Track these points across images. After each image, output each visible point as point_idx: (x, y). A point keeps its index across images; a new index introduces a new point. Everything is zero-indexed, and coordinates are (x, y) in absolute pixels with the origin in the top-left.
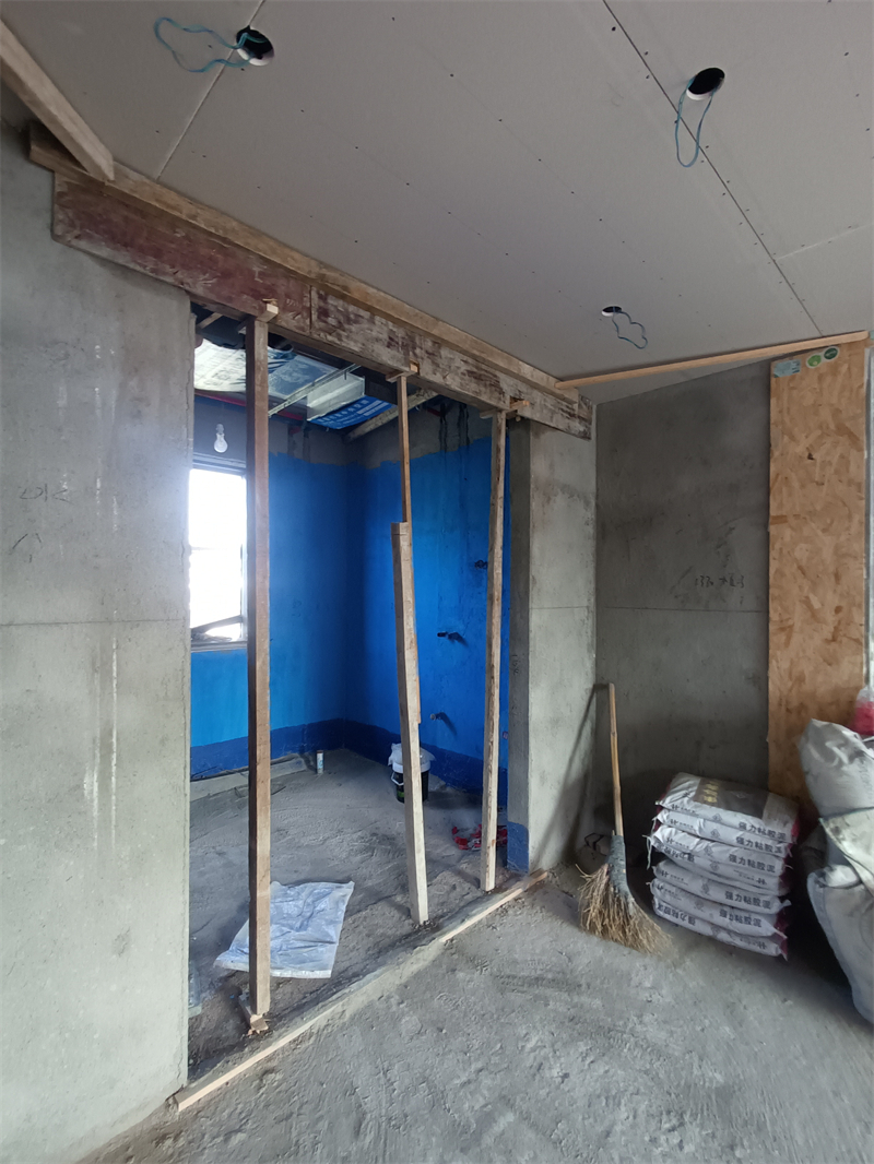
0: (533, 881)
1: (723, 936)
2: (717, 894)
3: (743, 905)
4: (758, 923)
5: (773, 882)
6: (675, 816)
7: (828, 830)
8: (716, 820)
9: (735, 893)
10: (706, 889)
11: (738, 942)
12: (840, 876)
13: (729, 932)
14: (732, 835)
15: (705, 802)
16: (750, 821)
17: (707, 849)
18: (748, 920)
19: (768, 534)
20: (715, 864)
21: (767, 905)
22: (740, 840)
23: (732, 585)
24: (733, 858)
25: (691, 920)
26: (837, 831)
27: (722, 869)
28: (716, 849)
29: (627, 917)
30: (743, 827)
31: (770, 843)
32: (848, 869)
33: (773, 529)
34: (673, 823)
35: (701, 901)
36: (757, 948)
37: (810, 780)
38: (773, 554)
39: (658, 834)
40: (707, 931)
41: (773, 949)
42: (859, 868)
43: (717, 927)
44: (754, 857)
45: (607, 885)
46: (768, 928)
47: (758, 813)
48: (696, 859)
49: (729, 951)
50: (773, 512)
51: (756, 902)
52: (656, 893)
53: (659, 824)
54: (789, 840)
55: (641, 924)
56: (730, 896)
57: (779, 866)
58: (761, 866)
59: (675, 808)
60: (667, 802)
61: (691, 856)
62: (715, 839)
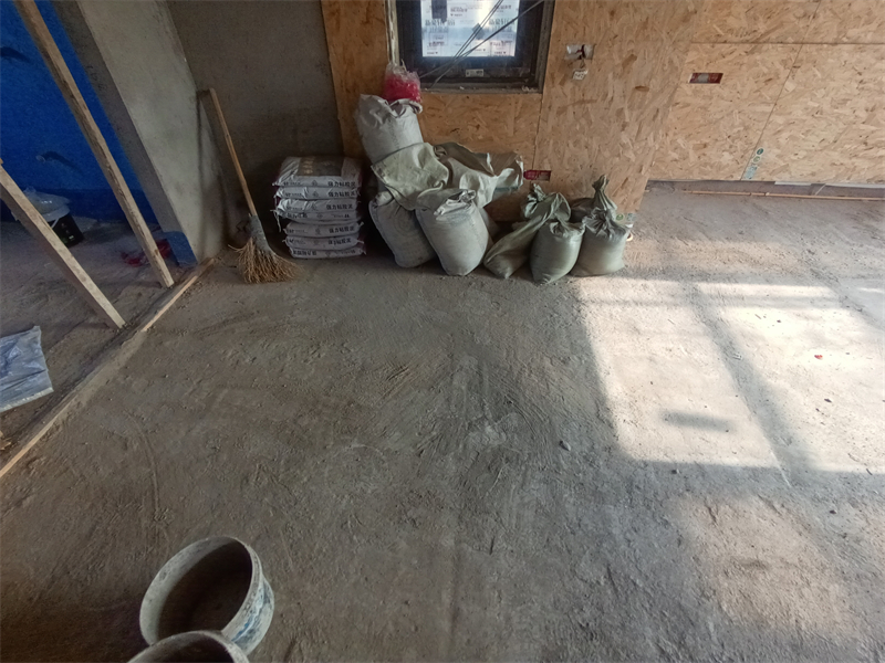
0: (204, 268)
1: (333, 255)
2: (325, 232)
3: (339, 233)
4: (349, 240)
5: (353, 214)
6: (288, 190)
7: (375, 173)
8: (315, 185)
9: (334, 228)
10: (318, 231)
11: (341, 255)
12: (384, 198)
13: (335, 251)
14: (325, 192)
15: (306, 174)
16: (334, 179)
17: (313, 207)
18: (344, 241)
20: (320, 215)
21: (352, 228)
22: (331, 194)
24: (329, 207)
25: (314, 253)
26: (380, 171)
27: (325, 217)
28: (318, 205)
29: (274, 266)
30: (331, 185)
31: (348, 190)
32: (387, 193)
34: (287, 196)
35: (316, 239)
36: (350, 254)
37: (364, 141)
39: (280, 206)
40: (324, 255)
41: (359, 251)
42: (392, 190)
43: (329, 251)
44: (340, 203)
45: (256, 251)
46: (355, 241)
47: (339, 173)
48: (308, 216)
49: (337, 261)
51: (346, 229)
52: (289, 244)
53: (279, 199)
54: (358, 185)
55: (283, 266)
56: (332, 231)
57: (354, 203)
58: (345, 206)
59: (286, 184)
60: (280, 182)
61: (305, 214)
62: (316, 198)
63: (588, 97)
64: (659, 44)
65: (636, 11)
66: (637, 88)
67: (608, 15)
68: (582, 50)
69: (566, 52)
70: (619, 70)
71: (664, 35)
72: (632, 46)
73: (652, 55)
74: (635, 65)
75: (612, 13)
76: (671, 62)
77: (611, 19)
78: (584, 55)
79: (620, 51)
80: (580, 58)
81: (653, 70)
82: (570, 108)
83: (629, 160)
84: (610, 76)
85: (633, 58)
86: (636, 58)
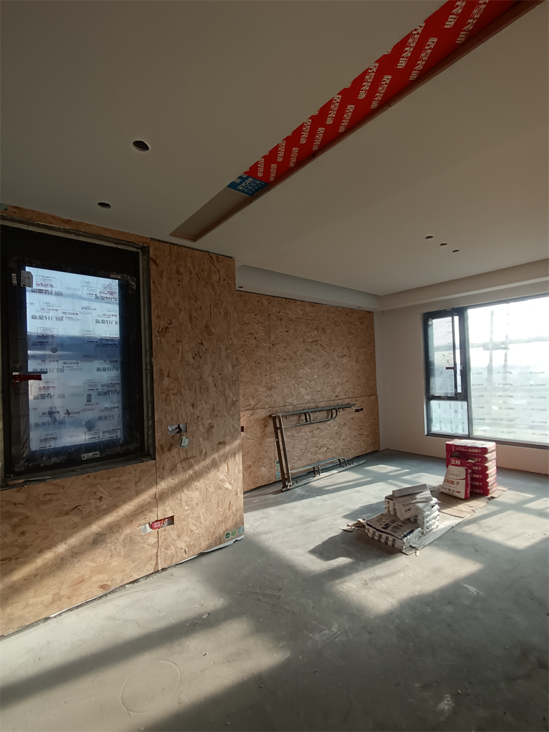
63: (190, 455)
64: (224, 418)
65: (206, 403)
66: (220, 443)
67: (191, 407)
68: (179, 427)
69: (168, 430)
70: (206, 435)
71: (225, 413)
72: (210, 421)
73: (222, 425)
74: (214, 430)
75: (193, 405)
76: (233, 426)
77: (193, 409)
78: (180, 430)
79: (203, 425)
80: (178, 432)
81: (225, 432)
82: (179, 465)
83: (227, 489)
84: (201, 439)
85: (211, 427)
86: (213, 427)
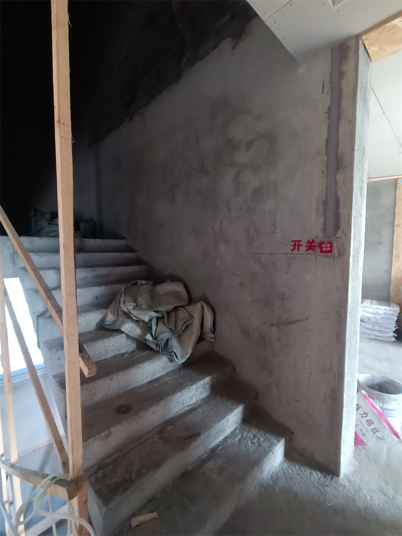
1: (378, 338)
2: (377, 328)
3: (384, 329)
5: (393, 323)
6: (364, 309)
8: (378, 308)
9: (382, 327)
10: (374, 327)
11: (383, 339)
13: (380, 336)
14: (382, 312)
15: (374, 304)
16: (387, 308)
17: (375, 316)
18: (386, 333)
19: (394, 230)
20: (377, 320)
22: (385, 313)
23: (381, 244)
24: (382, 318)
25: (369, 336)
27: (379, 321)
28: (377, 316)
30: (385, 310)
31: (393, 313)
33: (395, 228)
35: (372, 329)
36: (388, 340)
38: (395, 235)
40: (374, 337)
41: (393, 339)
43: (377, 336)
44: (388, 317)
46: (392, 334)
47: (390, 306)
48: (371, 320)
50: (395, 223)
51: (389, 328)
54: (398, 312)
56: (381, 328)
57: (395, 318)
58: (390, 319)
61: (369, 319)
62: (377, 314)
